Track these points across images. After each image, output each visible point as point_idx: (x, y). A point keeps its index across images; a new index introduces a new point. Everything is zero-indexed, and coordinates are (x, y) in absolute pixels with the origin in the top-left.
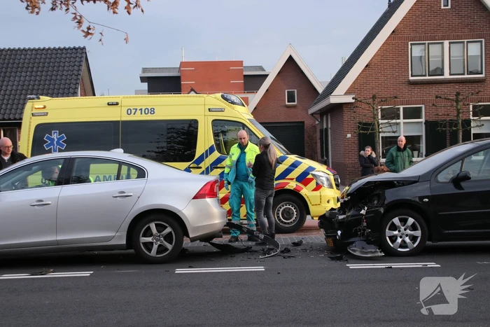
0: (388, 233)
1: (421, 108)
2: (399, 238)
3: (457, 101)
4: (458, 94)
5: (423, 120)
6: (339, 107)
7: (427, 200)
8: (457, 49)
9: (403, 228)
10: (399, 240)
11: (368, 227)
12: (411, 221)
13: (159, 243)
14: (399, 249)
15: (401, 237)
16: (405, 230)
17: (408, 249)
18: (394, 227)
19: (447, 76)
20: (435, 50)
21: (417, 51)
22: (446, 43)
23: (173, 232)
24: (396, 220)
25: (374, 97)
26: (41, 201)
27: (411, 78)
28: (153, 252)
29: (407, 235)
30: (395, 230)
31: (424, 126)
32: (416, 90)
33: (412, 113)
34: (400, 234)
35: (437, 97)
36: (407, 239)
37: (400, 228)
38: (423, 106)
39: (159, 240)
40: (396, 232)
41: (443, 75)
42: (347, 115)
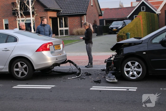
0: (125, 69)
2: (131, 72)
7: (145, 53)
9: (133, 67)
10: (131, 73)
11: (114, 66)
12: (137, 63)
13: (22, 71)
14: (131, 78)
15: (132, 72)
16: (134, 68)
17: (135, 78)
18: (128, 67)
23: (27, 67)
24: (129, 63)
28: (19, 76)
29: (135, 71)
30: (129, 68)
34: (131, 70)
36: (135, 73)
37: (131, 67)
39: (22, 70)
40: (129, 69)
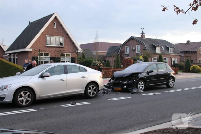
1: (49, 54)
3: (60, 52)
4: (60, 50)
5: (49, 57)
6: (27, 52)
8: (57, 38)
19: (55, 45)
20: (52, 38)
21: (48, 38)
22: (55, 37)
25: (40, 50)
26: (62, 79)
27: (46, 45)
31: (49, 58)
32: (48, 48)
33: (47, 55)
35: (55, 51)
38: (49, 53)
41: (54, 45)
42: (29, 54)
